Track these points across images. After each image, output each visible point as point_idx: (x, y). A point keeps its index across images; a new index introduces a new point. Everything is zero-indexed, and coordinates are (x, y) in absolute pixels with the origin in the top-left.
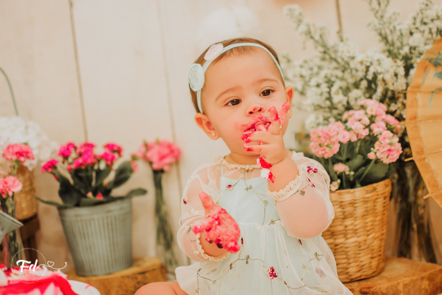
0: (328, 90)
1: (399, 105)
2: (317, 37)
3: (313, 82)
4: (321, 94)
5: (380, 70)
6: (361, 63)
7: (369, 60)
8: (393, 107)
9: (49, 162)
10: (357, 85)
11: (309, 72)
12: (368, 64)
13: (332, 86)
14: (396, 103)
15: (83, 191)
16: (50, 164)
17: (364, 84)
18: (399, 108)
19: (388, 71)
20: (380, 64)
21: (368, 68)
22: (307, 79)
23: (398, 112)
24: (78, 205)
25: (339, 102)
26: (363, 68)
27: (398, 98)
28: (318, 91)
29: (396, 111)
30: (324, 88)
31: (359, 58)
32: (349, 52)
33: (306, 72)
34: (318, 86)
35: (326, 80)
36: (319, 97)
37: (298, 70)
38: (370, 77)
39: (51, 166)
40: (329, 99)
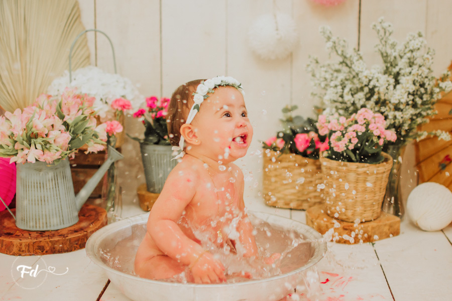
0: (342, 90)
1: (387, 108)
2: (340, 52)
3: (332, 84)
4: (337, 93)
5: (377, 84)
6: (366, 77)
7: (372, 75)
8: (383, 109)
9: (139, 111)
10: (362, 89)
11: (330, 76)
12: (370, 78)
13: (345, 87)
14: (385, 107)
15: (161, 134)
16: (140, 113)
17: (366, 90)
18: (387, 110)
19: (382, 86)
20: (378, 81)
21: (370, 81)
22: (329, 80)
23: (386, 113)
24: (157, 143)
25: (348, 101)
26: (367, 80)
27: (387, 104)
28: (335, 90)
29: (384, 112)
30: (339, 89)
31: (366, 73)
32: (359, 67)
33: (328, 76)
34: (336, 86)
35: (341, 83)
36: (335, 95)
37: (323, 74)
38: (371, 86)
39: (141, 113)
40: (342, 96)
